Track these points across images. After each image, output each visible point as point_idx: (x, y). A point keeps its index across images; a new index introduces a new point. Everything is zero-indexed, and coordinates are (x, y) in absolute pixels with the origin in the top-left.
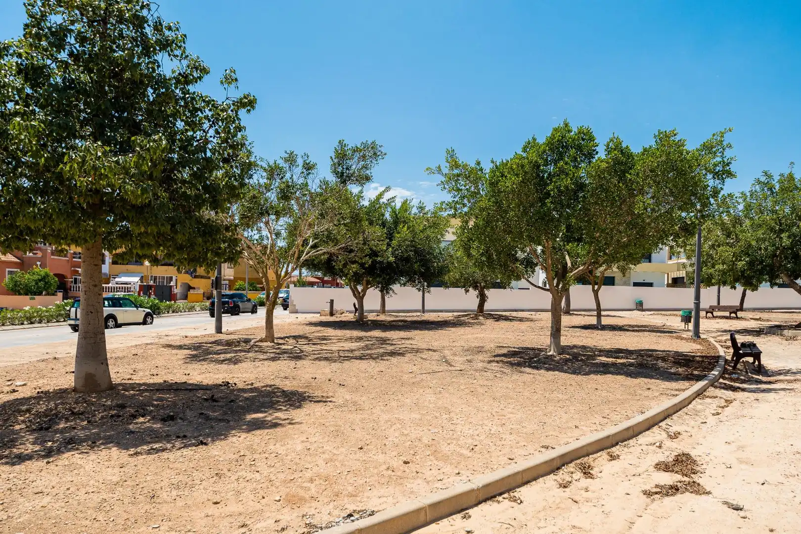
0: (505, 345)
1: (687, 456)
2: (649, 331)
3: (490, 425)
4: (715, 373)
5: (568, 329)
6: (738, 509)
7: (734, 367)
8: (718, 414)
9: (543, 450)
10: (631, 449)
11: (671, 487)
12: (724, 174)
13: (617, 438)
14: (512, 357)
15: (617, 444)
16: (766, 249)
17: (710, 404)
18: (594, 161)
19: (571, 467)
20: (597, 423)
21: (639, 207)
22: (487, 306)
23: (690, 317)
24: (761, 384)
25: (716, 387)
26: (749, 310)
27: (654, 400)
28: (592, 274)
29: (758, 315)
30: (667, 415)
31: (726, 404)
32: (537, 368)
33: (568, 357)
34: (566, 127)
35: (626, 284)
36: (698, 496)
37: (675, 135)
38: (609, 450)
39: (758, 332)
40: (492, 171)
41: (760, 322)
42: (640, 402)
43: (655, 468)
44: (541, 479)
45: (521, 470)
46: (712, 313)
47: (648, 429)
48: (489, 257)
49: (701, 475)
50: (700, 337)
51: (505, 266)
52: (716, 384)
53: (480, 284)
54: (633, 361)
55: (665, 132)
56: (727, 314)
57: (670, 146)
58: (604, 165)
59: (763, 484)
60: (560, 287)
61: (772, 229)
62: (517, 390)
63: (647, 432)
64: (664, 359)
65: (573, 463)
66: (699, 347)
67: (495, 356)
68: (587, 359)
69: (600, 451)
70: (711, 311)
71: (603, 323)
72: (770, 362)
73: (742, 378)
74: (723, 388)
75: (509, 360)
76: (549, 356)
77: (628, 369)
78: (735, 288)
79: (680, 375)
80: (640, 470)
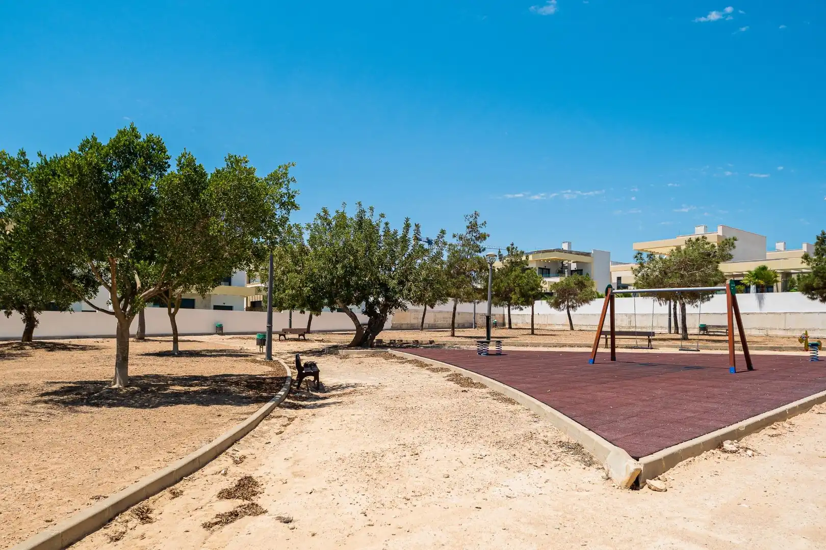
0: (57, 381)
1: (249, 479)
2: (226, 355)
3: (24, 482)
4: (282, 393)
5: (141, 357)
6: (288, 521)
7: (298, 387)
8: (281, 433)
9: (93, 501)
10: (196, 483)
11: (231, 514)
12: (288, 204)
13: (182, 472)
14: (65, 395)
15: (181, 479)
16: (326, 277)
17: (274, 424)
18: (166, 174)
19: (127, 515)
20: (161, 459)
21: (213, 229)
22: (36, 333)
23: (265, 340)
24: (318, 400)
25: (281, 407)
26: (314, 332)
27: (223, 427)
28: (167, 295)
29: (321, 337)
30: (234, 440)
31: (288, 422)
32: (97, 405)
33: (136, 388)
34: (133, 131)
35: (206, 307)
36: (256, 517)
37: (246, 162)
38: (171, 488)
39: (319, 353)
40: (41, 167)
41: (322, 344)
42: (209, 431)
43: (218, 497)
44: (88, 538)
45: (60, 532)
46: (284, 336)
47: (215, 457)
48: (35, 272)
49: (260, 496)
50: (272, 359)
51: (58, 284)
52: (281, 404)
53: (28, 305)
54: (206, 388)
55: (235, 156)
56: (296, 336)
57: (241, 172)
58: (177, 181)
59: (311, 493)
60: (127, 310)
61: (330, 260)
62: (66, 434)
63: (213, 461)
64: (237, 384)
65: (130, 510)
66: (270, 369)
67: (43, 395)
68: (158, 390)
69: (161, 490)
70: (283, 333)
71: (180, 349)
72: (328, 379)
73: (304, 396)
74: (289, 407)
75: (62, 398)
76: (113, 389)
77: (201, 397)
78: (304, 312)
79: (250, 398)
80: (203, 503)
